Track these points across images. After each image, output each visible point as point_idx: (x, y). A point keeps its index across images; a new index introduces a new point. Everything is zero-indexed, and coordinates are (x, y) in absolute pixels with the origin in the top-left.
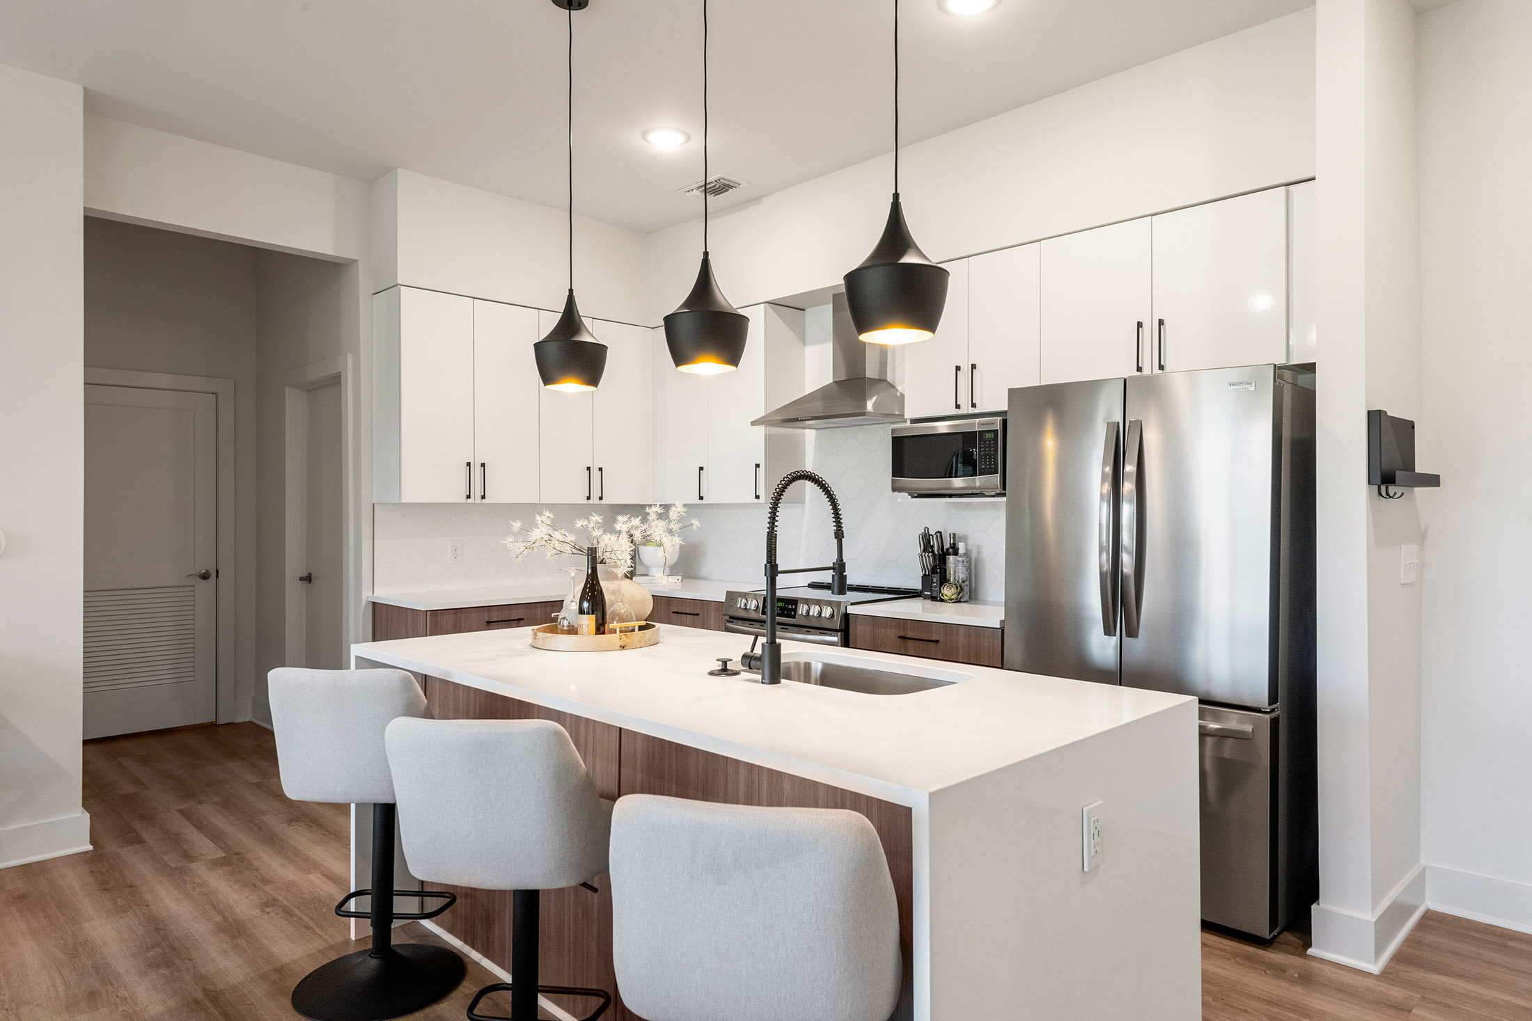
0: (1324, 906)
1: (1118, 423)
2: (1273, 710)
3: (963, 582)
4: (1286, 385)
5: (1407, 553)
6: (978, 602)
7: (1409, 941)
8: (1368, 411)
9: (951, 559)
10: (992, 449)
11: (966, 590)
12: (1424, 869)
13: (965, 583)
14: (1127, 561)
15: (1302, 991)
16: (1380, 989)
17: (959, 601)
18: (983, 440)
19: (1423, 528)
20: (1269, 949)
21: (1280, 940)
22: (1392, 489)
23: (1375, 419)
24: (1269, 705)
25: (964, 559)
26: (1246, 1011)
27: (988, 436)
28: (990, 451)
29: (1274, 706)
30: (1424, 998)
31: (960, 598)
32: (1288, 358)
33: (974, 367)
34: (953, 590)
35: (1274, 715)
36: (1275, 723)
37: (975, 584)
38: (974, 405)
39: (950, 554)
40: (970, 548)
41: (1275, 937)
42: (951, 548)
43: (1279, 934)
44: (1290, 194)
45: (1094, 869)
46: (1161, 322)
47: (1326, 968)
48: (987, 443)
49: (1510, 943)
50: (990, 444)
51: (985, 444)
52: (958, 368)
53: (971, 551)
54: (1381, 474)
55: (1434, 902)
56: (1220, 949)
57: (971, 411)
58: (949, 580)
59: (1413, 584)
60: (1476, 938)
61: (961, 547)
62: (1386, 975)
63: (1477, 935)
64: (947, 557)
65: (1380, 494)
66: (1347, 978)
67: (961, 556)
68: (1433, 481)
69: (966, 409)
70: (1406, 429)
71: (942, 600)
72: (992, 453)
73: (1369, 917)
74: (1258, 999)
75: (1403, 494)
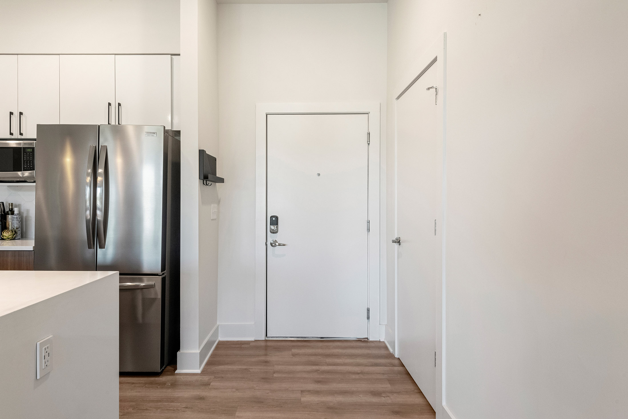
0: (182, 351)
1: (96, 146)
2: (163, 274)
3: (17, 229)
4: (169, 136)
5: (213, 207)
6: (27, 239)
7: (213, 355)
8: (199, 150)
9: (10, 217)
10: (31, 157)
11: (18, 233)
12: (218, 326)
13: (18, 229)
14: (100, 214)
15: (171, 391)
16: (200, 379)
17: (14, 239)
18: (26, 153)
19: (219, 199)
20: (160, 376)
21: (165, 371)
22: (208, 182)
23: (202, 153)
24: (161, 272)
25: (17, 216)
26: (147, 409)
27: (28, 150)
28: (30, 158)
29: (163, 272)
30: (215, 377)
31: (15, 237)
32: (172, 127)
33: (21, 114)
34: (10, 233)
35: (163, 276)
36: (164, 280)
37: (26, 229)
38: (21, 134)
39: (9, 214)
40: (22, 211)
41: (163, 370)
42: (10, 211)
43: (165, 368)
44: (173, 59)
45: (45, 377)
46: (119, 105)
47: (181, 377)
48: (28, 154)
49: (243, 346)
50: (30, 154)
51: (27, 154)
52: (11, 113)
53: (23, 213)
54: (203, 175)
55: (221, 338)
56: (139, 383)
57: (20, 137)
58: (9, 228)
59: (215, 219)
60: (233, 347)
61: (16, 210)
62: (203, 372)
63: (233, 346)
64: (7, 216)
65: (204, 184)
66: (189, 378)
67: (15, 215)
68: (222, 180)
69: (16, 135)
70: (213, 160)
71: (3, 239)
72: (31, 159)
73: (198, 351)
74: (153, 401)
75: (211, 184)
